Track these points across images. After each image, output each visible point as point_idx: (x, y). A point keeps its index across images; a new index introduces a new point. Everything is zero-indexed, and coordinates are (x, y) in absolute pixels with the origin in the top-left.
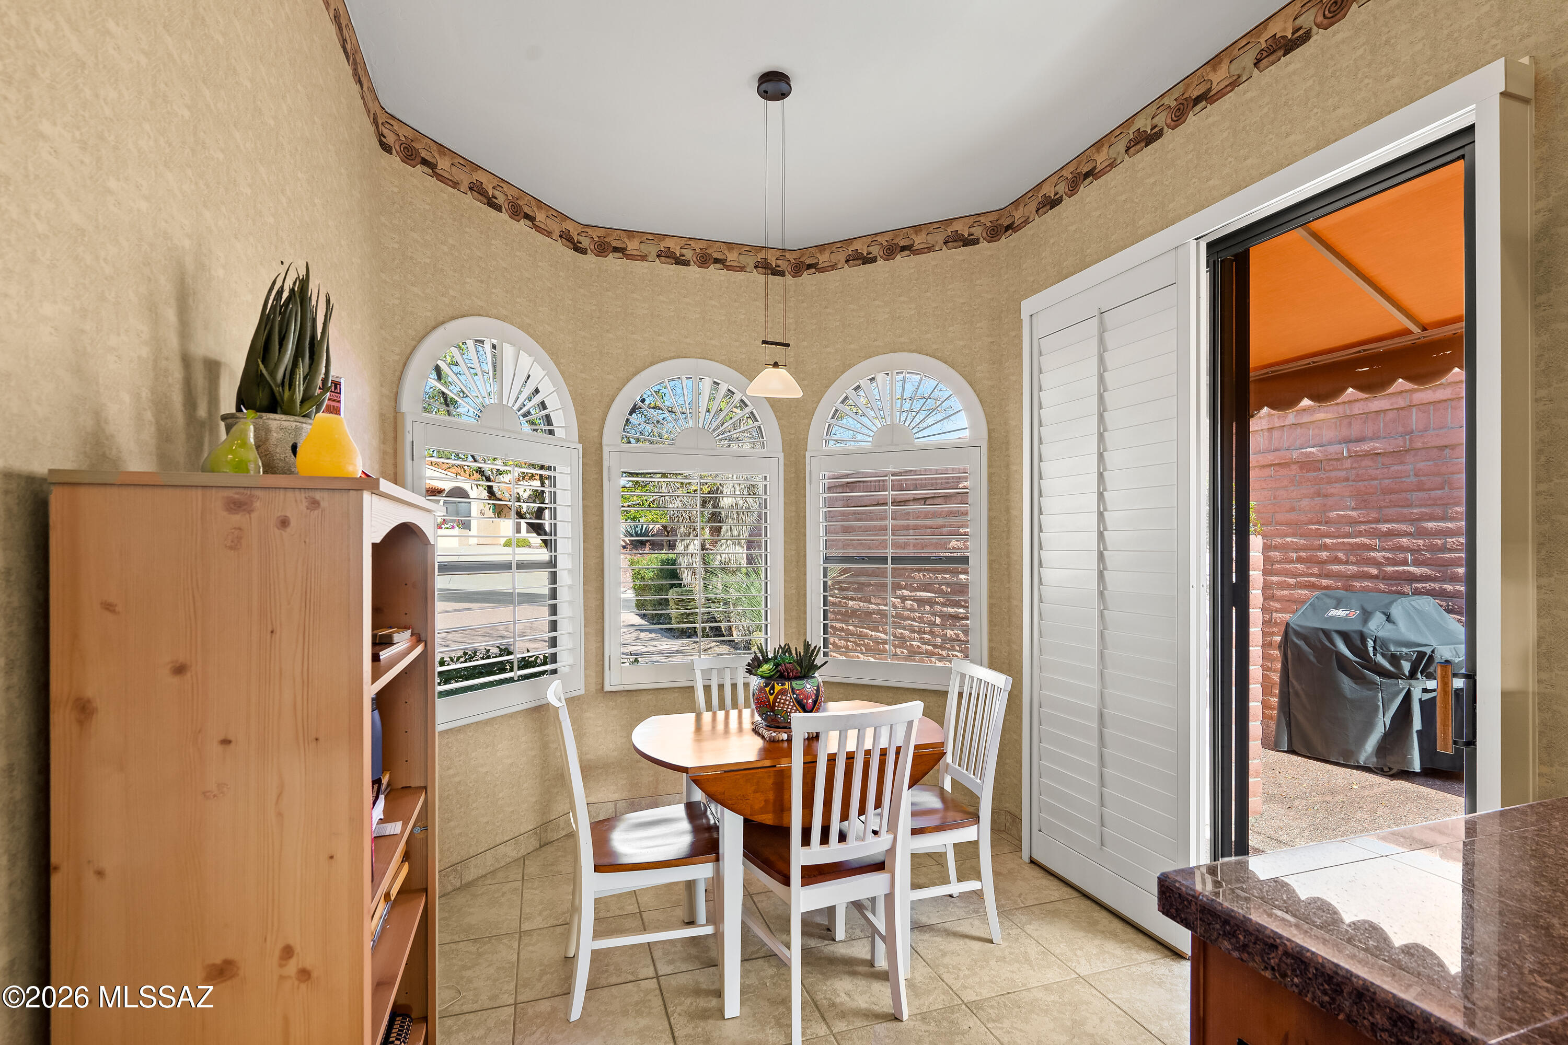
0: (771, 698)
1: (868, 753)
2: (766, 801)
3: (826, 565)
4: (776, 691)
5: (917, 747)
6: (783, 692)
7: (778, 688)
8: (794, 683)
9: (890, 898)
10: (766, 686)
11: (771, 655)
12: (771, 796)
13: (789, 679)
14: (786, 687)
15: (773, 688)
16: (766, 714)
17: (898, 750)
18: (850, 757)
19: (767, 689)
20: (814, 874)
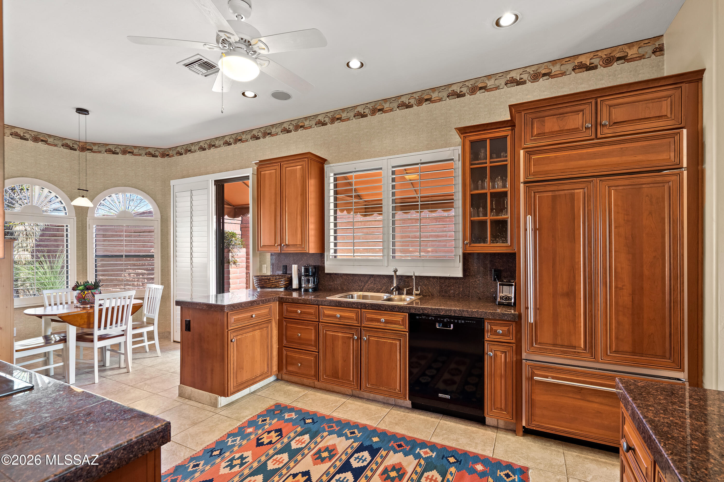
0: (84, 295)
1: (118, 307)
2: (84, 322)
3: (96, 258)
4: (85, 293)
5: (133, 304)
6: (88, 293)
7: (86, 292)
8: (92, 291)
9: (125, 342)
10: (82, 292)
11: (82, 284)
12: (86, 320)
13: (90, 289)
14: (89, 292)
15: (84, 292)
16: (81, 300)
17: (128, 305)
18: (113, 308)
19: (82, 293)
20: (101, 338)
